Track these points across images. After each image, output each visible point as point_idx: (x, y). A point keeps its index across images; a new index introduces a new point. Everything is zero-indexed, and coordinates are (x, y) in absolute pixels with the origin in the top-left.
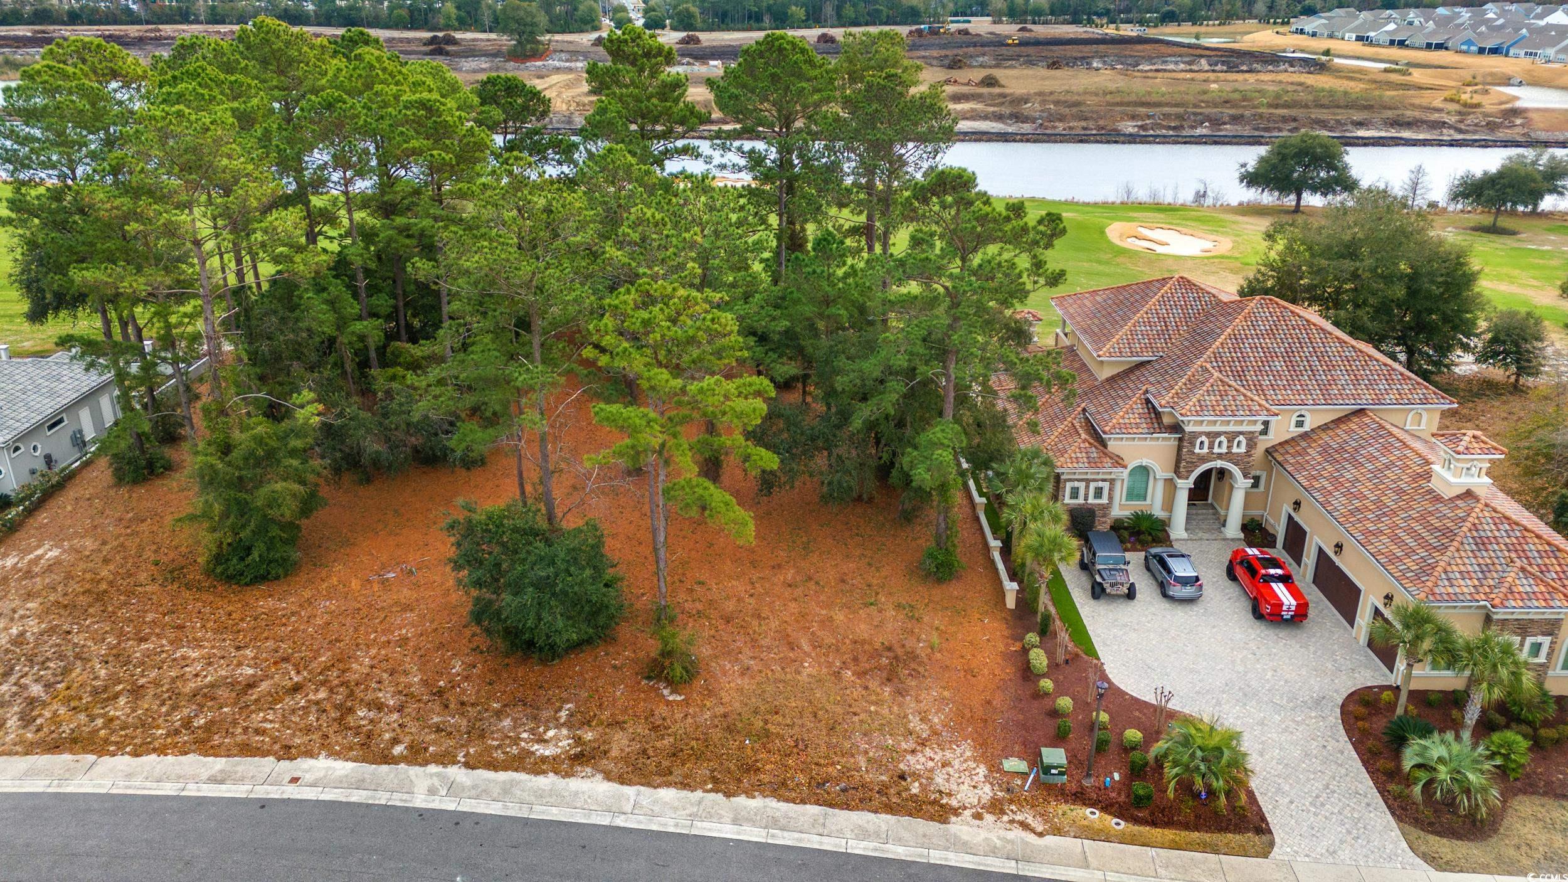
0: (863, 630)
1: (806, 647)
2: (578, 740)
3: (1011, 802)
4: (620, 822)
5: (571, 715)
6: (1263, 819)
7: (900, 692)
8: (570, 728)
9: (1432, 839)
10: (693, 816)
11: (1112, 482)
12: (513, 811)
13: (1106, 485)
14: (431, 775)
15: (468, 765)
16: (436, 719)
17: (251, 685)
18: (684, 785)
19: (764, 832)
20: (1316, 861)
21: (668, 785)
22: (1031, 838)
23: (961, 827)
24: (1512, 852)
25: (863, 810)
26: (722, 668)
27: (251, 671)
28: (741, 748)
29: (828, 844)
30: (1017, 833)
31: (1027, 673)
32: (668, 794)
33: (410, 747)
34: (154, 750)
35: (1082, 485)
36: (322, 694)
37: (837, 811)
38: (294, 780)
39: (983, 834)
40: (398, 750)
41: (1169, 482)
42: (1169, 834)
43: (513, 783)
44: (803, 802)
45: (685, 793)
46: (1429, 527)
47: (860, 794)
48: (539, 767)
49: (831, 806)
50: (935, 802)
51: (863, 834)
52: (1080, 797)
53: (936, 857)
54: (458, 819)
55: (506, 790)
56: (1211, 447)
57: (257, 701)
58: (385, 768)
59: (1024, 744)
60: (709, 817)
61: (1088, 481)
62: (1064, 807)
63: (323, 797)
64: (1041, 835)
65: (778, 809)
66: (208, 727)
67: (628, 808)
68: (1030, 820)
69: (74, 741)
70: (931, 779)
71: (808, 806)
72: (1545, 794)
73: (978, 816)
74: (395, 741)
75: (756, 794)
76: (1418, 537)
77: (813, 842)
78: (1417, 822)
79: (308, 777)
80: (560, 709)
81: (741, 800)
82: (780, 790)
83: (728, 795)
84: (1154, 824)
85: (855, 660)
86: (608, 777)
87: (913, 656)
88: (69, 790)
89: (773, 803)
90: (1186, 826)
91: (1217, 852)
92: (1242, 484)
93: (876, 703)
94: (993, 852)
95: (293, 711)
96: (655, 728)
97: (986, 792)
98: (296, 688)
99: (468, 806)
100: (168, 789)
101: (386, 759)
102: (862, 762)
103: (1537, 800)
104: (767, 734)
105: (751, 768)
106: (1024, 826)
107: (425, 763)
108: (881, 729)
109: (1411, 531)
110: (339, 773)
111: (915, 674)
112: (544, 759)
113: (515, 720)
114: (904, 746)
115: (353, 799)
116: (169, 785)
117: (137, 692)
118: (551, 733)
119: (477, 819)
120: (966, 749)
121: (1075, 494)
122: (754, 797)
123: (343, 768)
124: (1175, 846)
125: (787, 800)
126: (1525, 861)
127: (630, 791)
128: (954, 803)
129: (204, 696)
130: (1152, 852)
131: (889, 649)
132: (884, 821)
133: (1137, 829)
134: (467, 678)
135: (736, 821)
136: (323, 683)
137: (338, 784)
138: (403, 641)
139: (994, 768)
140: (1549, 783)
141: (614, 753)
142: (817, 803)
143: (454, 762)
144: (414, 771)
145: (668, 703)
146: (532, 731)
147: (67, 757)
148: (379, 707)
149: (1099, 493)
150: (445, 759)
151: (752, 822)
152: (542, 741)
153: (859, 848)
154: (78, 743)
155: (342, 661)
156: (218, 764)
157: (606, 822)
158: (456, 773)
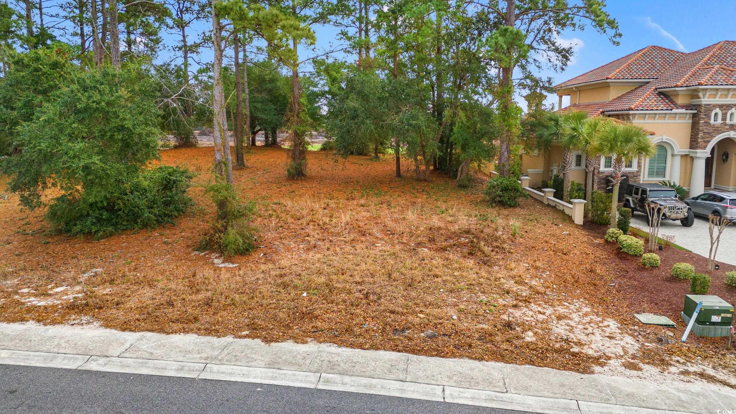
2: (90, 294)
3: (671, 352)
5: (95, 276)
7: (486, 263)
10: (209, 360)
19: (313, 377)
23: (613, 378)
25: (461, 356)
26: (286, 247)
28: (296, 299)
30: (704, 386)
31: (621, 255)
32: (183, 339)
37: (423, 358)
39: (651, 386)
41: (687, 155)
44: (374, 347)
47: (454, 342)
48: (20, 315)
49: (415, 352)
50: (562, 351)
51: (468, 382)
56: (724, 119)
60: (234, 360)
65: (338, 354)
67: (116, 351)
70: (548, 329)
71: (381, 353)
75: (309, 340)
77: (390, 388)
80: (85, 272)
82: (342, 336)
83: (267, 340)
86: (109, 324)
87: (494, 238)
93: (460, 270)
97: (630, 343)
102: (452, 313)
105: (305, 316)
108: (470, 288)
112: (32, 309)
114: (502, 301)
118: (59, 289)
120: (582, 306)
122: (306, 342)
125: (352, 346)
127: (130, 336)
128: (590, 352)
131: (468, 232)
139: (628, 320)
141: (131, 304)
142: (395, 349)
145: (217, 269)
146: (37, 287)
151: (299, 367)
152: (43, 295)
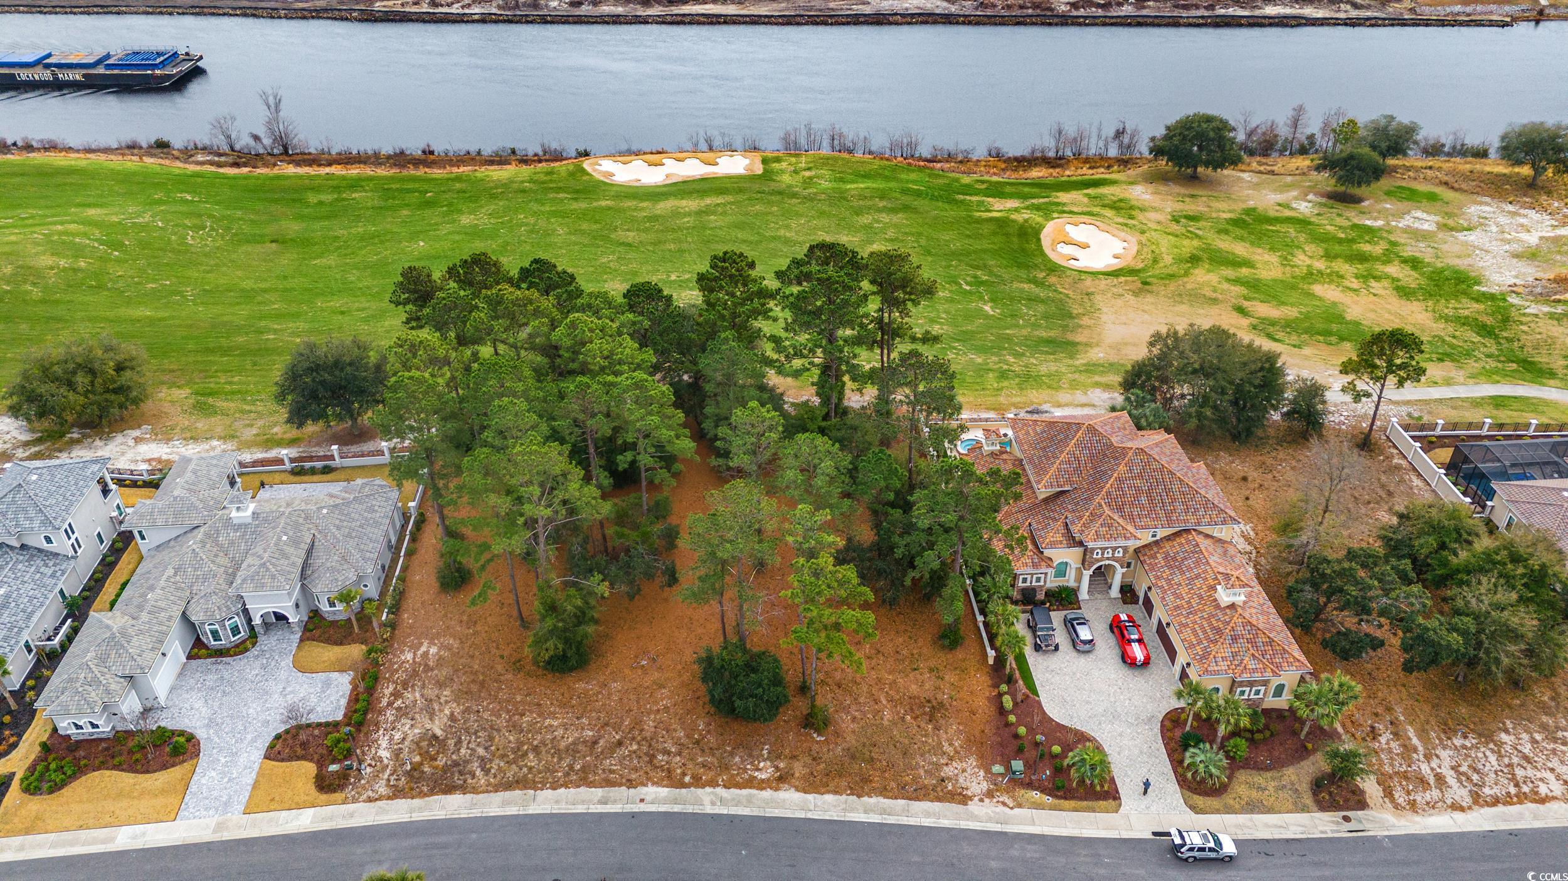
0: (914, 689)
1: (884, 702)
2: (777, 768)
3: (997, 790)
4: (810, 815)
5: (769, 753)
6: (1117, 792)
7: (937, 728)
8: (771, 761)
9: (1196, 797)
10: (844, 810)
11: (1046, 574)
12: (756, 812)
13: (1043, 576)
14: (709, 794)
15: (725, 786)
16: (700, 760)
17: (595, 743)
18: (836, 792)
20: (1140, 813)
21: (828, 792)
22: (1007, 810)
23: (974, 807)
24: (1231, 802)
25: (926, 800)
26: (841, 718)
27: (591, 733)
28: (861, 768)
29: (912, 821)
30: (1001, 808)
31: (1002, 711)
32: (829, 798)
33: (693, 777)
34: (562, 786)
35: (1029, 577)
36: (635, 747)
37: (913, 802)
38: (642, 800)
39: (985, 810)
40: (687, 779)
41: (1079, 570)
42: (1073, 803)
43: (751, 796)
44: (896, 798)
45: (837, 797)
46: (1210, 624)
47: (923, 792)
48: (762, 785)
49: (910, 799)
50: (960, 794)
51: (928, 814)
52: (1030, 785)
53: (964, 824)
54: (732, 819)
55: (750, 801)
56: (1103, 554)
57: (602, 752)
58: (684, 791)
59: (1002, 755)
60: (852, 810)
61: (1032, 575)
62: (1023, 792)
63: (660, 810)
64: (1012, 808)
65: (885, 803)
66: (584, 769)
67: (812, 807)
68: (1007, 801)
69: (517, 782)
70: (957, 780)
71: (899, 801)
72: (1253, 768)
73: (981, 800)
74: (684, 774)
75: (873, 795)
76: (1205, 632)
77: (905, 821)
78: (1190, 789)
79: (648, 798)
80: (763, 749)
81: (866, 799)
82: (884, 792)
83: (859, 796)
84: (1066, 798)
85: (912, 709)
86: (797, 789)
87: (941, 704)
88: (530, 812)
89: (881, 800)
90: (1081, 799)
91: (1094, 811)
92: (1120, 571)
93: (925, 736)
94: (990, 820)
95: (624, 758)
96: (814, 759)
97: (985, 786)
98: (620, 743)
99: (733, 811)
100: (580, 809)
101: (683, 785)
102: (922, 772)
103: (1248, 771)
104: (872, 759)
105: (866, 780)
106: (1004, 804)
107: (703, 786)
108: (929, 751)
109: (1202, 627)
110: (663, 795)
111: (944, 717)
112: (763, 781)
113: (741, 757)
114: (942, 761)
115: (676, 810)
116: (580, 806)
117: (536, 750)
118: (762, 765)
119: (741, 818)
120: (972, 761)
121: (1025, 580)
122: (871, 797)
123: (663, 792)
124: (1075, 810)
125: (888, 798)
126: (1237, 806)
127: (810, 797)
128: (969, 793)
129: (572, 750)
130: (1064, 814)
131: (929, 701)
132: (937, 806)
133: (1057, 801)
134: (709, 732)
135: (866, 812)
136: (633, 739)
137: (665, 801)
138: (666, 708)
139: (988, 771)
140: (1255, 762)
141: (797, 775)
142: (903, 798)
143: (718, 785)
144: (700, 791)
145: (818, 742)
146: (752, 763)
147: (517, 792)
148: (669, 753)
149: (1038, 580)
150: (713, 783)
151: (874, 811)
152: (758, 770)
153: (927, 822)
154: (520, 783)
155: (638, 723)
156: (599, 792)
157: (803, 816)
158: (720, 791)
